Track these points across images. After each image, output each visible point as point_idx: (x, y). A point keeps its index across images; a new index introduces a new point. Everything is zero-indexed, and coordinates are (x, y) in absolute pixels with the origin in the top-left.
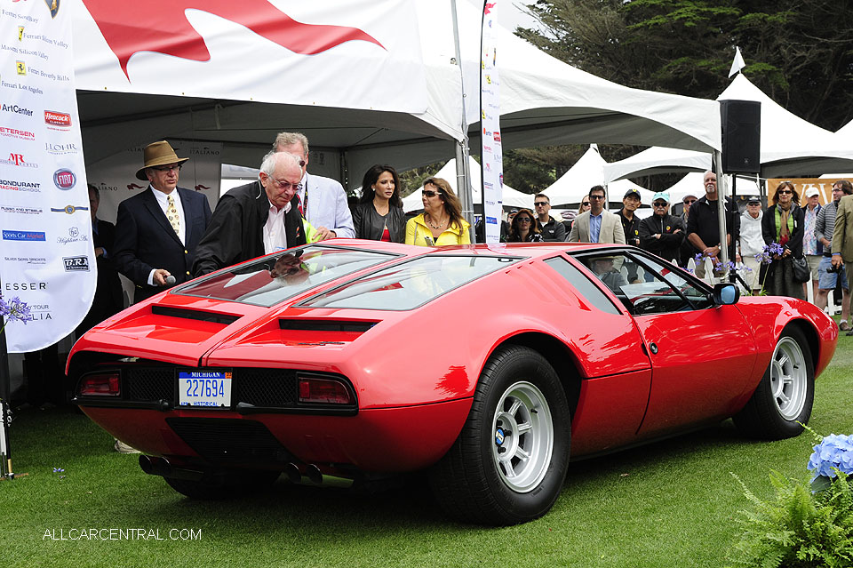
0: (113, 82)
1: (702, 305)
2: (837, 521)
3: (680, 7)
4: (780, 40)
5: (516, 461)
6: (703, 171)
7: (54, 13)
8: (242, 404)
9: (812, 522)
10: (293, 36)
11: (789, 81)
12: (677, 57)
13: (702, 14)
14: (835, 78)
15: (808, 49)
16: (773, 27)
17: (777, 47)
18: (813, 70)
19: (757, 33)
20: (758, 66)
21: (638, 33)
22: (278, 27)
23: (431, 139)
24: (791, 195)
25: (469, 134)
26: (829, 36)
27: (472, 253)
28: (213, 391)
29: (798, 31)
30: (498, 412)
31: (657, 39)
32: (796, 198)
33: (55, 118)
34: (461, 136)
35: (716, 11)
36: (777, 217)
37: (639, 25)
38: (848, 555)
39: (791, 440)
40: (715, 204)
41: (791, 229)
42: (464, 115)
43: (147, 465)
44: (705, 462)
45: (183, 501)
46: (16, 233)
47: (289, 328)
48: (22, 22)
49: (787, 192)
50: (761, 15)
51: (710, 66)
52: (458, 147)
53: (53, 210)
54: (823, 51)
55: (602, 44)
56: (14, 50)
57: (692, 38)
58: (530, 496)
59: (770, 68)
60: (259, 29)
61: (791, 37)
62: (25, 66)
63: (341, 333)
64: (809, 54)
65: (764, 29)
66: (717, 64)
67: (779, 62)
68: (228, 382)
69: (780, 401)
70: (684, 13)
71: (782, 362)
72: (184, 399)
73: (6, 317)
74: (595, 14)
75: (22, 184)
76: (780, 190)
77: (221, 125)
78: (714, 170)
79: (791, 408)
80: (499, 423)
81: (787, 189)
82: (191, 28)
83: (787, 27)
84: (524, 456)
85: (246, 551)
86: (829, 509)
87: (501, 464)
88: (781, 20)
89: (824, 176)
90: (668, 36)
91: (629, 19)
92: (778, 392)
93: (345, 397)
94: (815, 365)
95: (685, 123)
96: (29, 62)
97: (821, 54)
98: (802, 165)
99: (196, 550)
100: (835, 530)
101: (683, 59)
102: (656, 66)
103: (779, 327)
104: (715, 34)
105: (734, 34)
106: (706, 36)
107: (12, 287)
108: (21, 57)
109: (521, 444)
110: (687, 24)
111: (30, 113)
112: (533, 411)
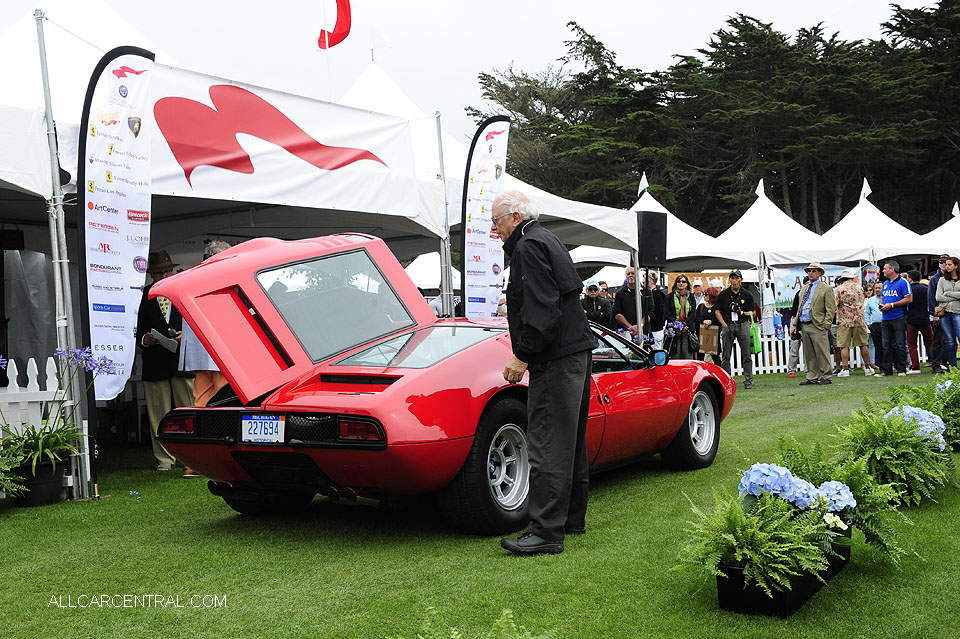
0: (180, 189)
1: (640, 366)
2: (761, 529)
3: (594, 141)
4: (669, 168)
5: (504, 486)
6: (625, 266)
7: (136, 134)
8: (293, 441)
9: (744, 529)
10: (318, 155)
11: (676, 199)
12: (592, 178)
13: (611, 147)
14: (709, 198)
15: (690, 175)
16: (663, 158)
17: (668, 173)
18: (693, 191)
19: (652, 162)
20: (654, 188)
21: (562, 160)
22: (307, 148)
23: (420, 237)
24: (686, 285)
25: (450, 233)
26: (705, 166)
27: (452, 324)
28: (270, 431)
29: (681, 161)
30: (492, 448)
31: (576, 165)
32: (689, 288)
33: (137, 215)
34: (444, 235)
35: (621, 145)
36: (676, 301)
37: (562, 154)
38: (770, 554)
39: (703, 470)
40: (634, 291)
41: (687, 311)
42: (447, 219)
43: (214, 489)
44: (642, 487)
45: (238, 516)
46: (103, 305)
47: (329, 381)
48: (112, 141)
49: (684, 282)
50: (654, 149)
51: (617, 186)
52: (442, 243)
53: (132, 288)
54: (700, 177)
55: (534, 167)
56: (106, 162)
57: (603, 165)
58: (515, 513)
59: (663, 189)
60: (292, 149)
61: (677, 166)
62: (112, 176)
63: (369, 386)
64: (691, 180)
65: (656, 159)
66: (622, 185)
67: (669, 184)
68: (282, 424)
69: (695, 441)
70: (596, 146)
71: (696, 411)
72: (246, 437)
73: (94, 372)
74: (529, 144)
75: (108, 267)
76: (678, 280)
77: (255, 223)
78: (632, 265)
79: (703, 446)
80: (492, 456)
81: (684, 279)
82: (239, 147)
83: (673, 158)
84: (510, 482)
85: (296, 556)
86: (756, 519)
87: (493, 487)
88: (668, 153)
89: (705, 271)
90: (585, 163)
91: (555, 149)
92: (694, 434)
93: (376, 435)
94: (720, 412)
95: (611, 228)
96: (116, 172)
97: (699, 180)
98: (691, 262)
99: (256, 555)
100: (761, 535)
101: (596, 180)
102: (575, 185)
103: (696, 383)
104: (620, 162)
105: (634, 162)
106: (614, 163)
107: (99, 348)
108: (109, 168)
109: (508, 473)
110: (599, 154)
111: (116, 211)
112: (517, 447)
